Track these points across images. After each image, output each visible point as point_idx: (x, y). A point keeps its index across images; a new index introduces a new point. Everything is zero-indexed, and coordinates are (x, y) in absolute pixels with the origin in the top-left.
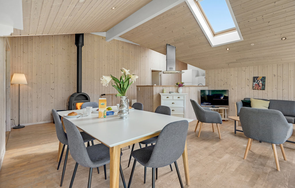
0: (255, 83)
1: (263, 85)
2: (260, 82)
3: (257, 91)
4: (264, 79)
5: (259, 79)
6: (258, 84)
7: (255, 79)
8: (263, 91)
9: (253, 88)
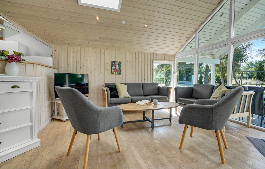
0: (113, 68)
1: (120, 70)
2: (117, 67)
3: (114, 75)
4: (120, 64)
5: (117, 63)
6: (116, 68)
7: (113, 63)
8: (120, 75)
9: (112, 72)
